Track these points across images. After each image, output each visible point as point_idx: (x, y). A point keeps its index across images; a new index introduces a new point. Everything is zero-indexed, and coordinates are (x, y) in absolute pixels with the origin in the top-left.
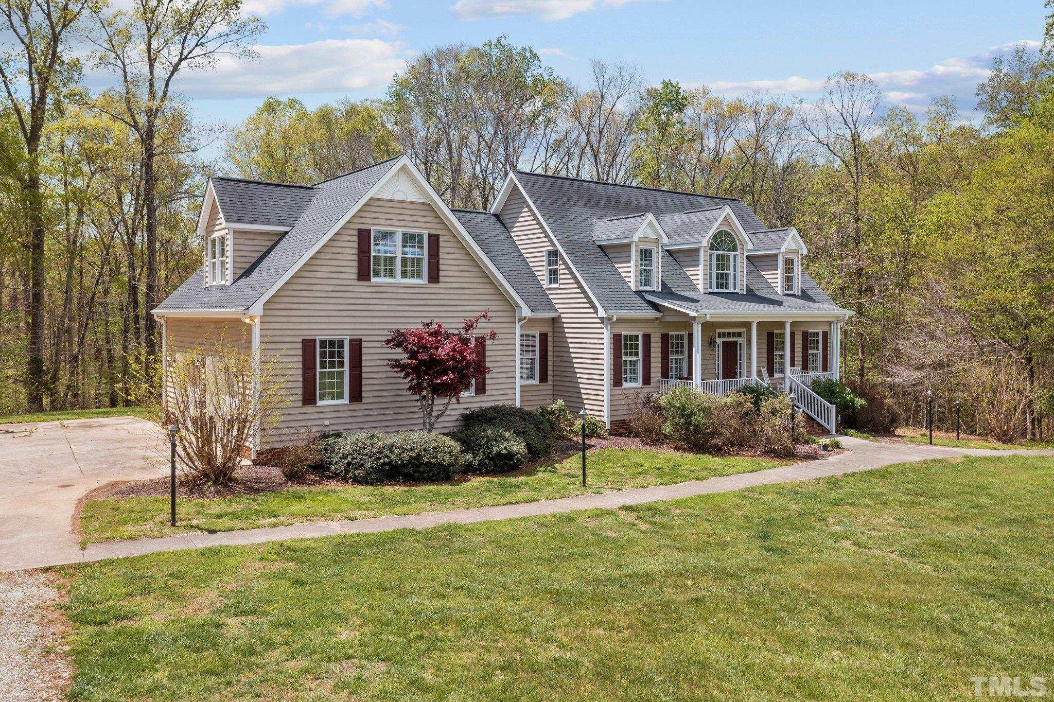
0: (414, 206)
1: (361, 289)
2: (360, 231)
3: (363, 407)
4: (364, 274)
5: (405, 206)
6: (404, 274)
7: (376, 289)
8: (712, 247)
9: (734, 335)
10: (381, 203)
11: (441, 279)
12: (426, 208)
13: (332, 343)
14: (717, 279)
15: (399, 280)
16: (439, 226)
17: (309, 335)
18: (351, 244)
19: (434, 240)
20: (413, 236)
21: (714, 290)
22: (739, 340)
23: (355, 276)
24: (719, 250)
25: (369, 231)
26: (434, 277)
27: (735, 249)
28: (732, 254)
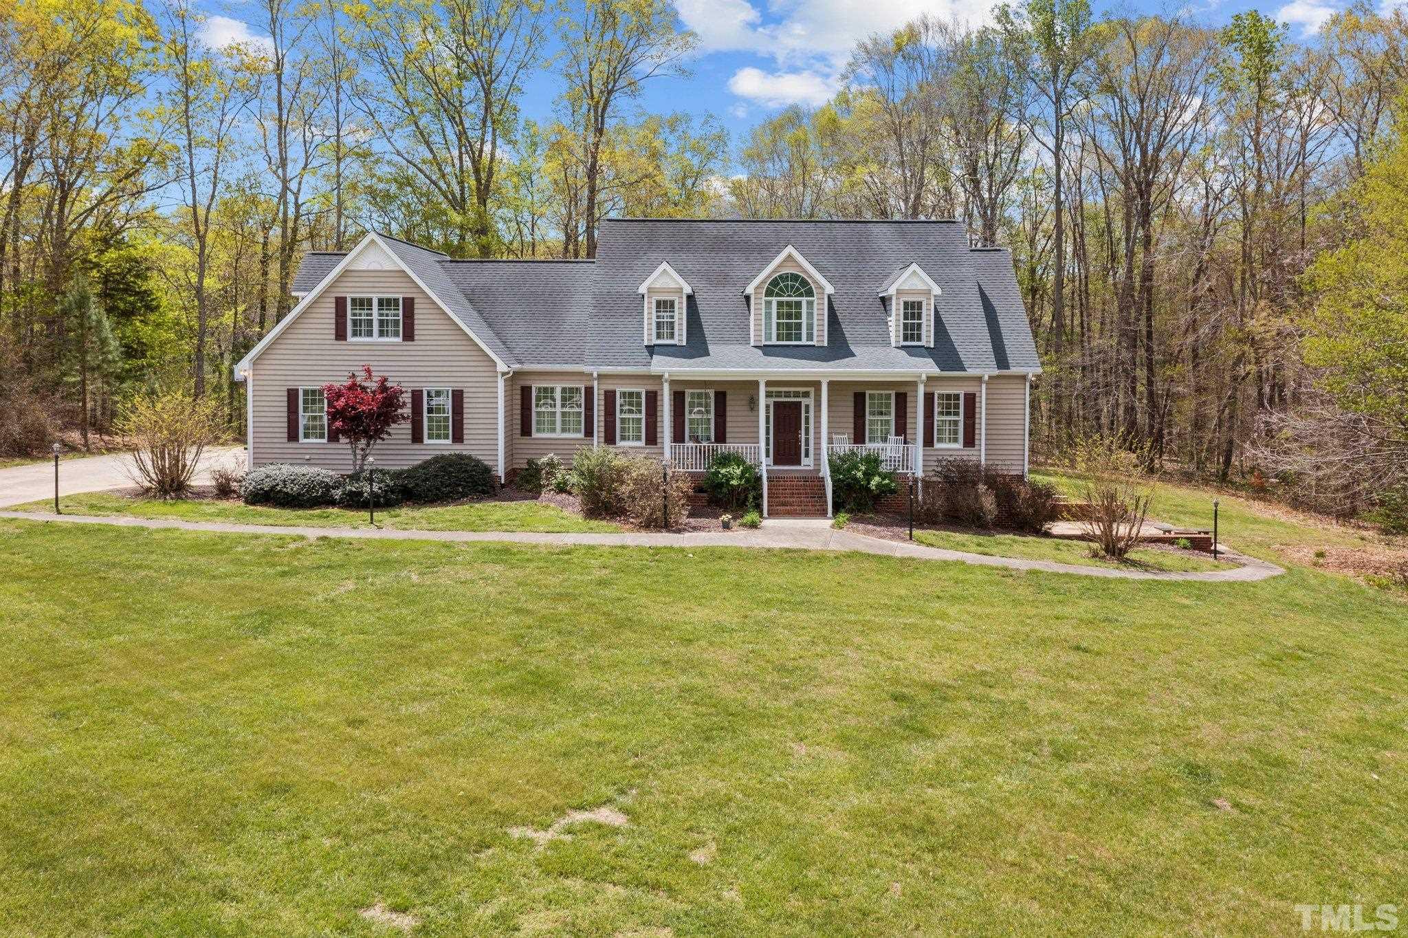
0: (392, 274)
1: (339, 347)
2: (337, 298)
3: (340, 446)
4: (340, 335)
5: (380, 274)
6: (381, 334)
7: (353, 348)
8: (769, 293)
9: (797, 394)
10: (356, 274)
11: (416, 337)
12: (401, 274)
13: (314, 392)
14: (778, 329)
15: (375, 338)
16: (415, 290)
17: (292, 385)
18: (329, 309)
19: (409, 304)
20: (389, 301)
21: (774, 342)
22: (804, 401)
23: (333, 337)
24: (781, 296)
25: (345, 299)
26: (409, 335)
27: (810, 293)
28: (804, 300)
